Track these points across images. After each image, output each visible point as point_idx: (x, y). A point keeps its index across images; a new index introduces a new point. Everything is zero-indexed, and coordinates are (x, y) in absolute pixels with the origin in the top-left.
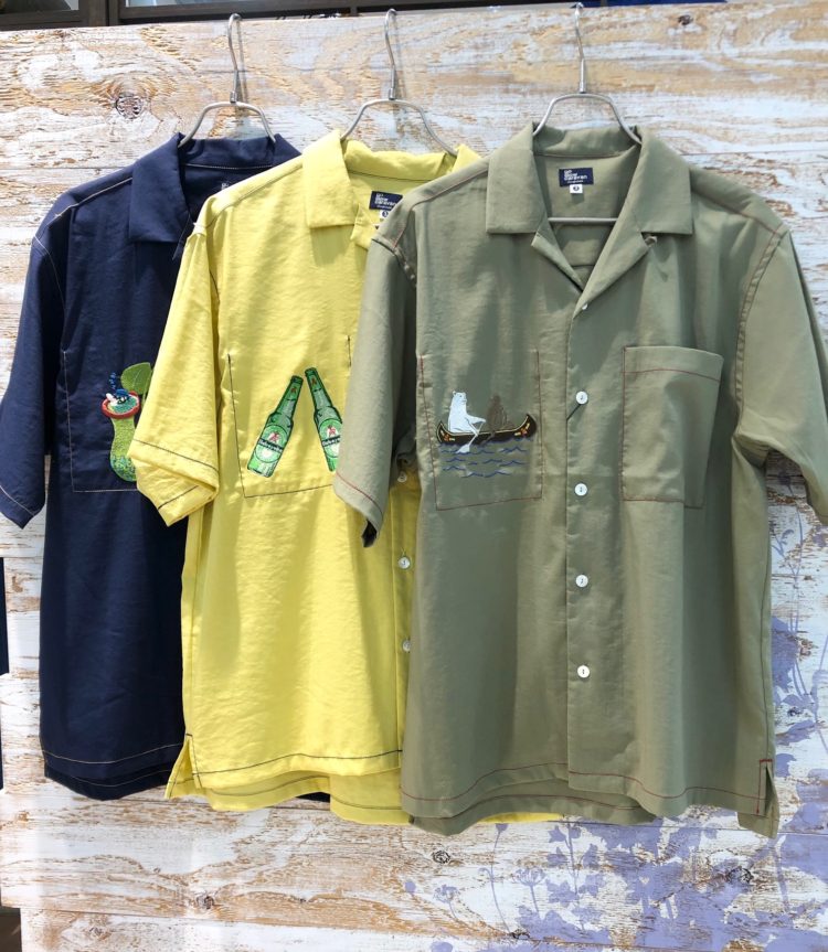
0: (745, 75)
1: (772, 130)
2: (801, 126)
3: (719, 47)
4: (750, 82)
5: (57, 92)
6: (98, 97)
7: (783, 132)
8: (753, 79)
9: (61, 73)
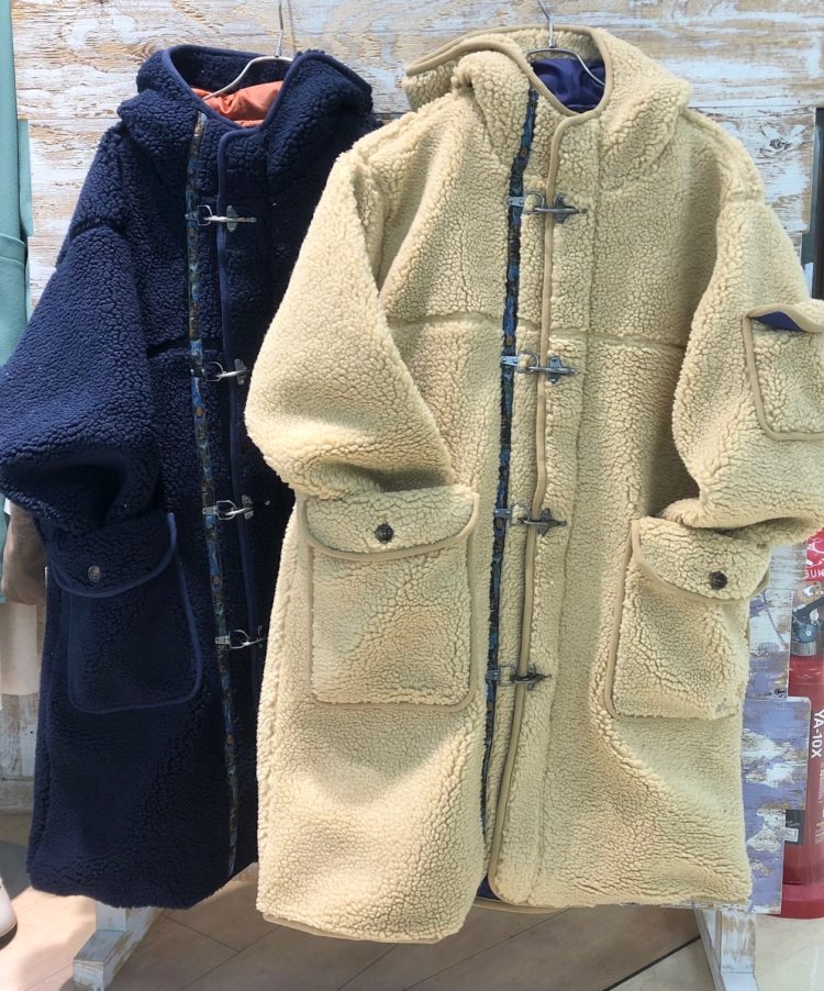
0: (694, 42)
1: (719, 89)
2: (744, 85)
3: (673, 16)
4: (698, 47)
5: (97, 52)
6: (134, 56)
7: (729, 90)
8: (702, 44)
9: (101, 35)
